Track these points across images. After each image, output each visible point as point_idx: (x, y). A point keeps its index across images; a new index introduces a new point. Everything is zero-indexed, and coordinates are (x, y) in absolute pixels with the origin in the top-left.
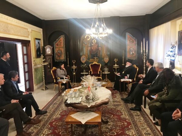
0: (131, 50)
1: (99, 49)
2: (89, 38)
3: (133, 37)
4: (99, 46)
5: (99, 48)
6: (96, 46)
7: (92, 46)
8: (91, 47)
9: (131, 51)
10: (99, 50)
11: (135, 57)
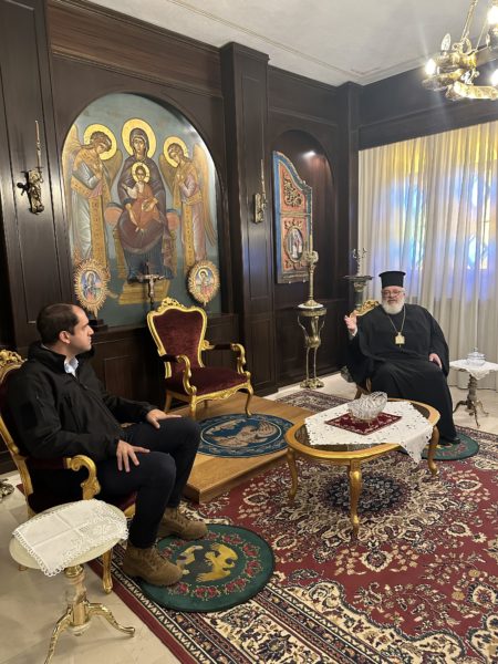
0: (292, 239)
1: (167, 222)
3: (298, 177)
4: (168, 206)
7: (132, 201)
8: (123, 207)
9: (292, 244)
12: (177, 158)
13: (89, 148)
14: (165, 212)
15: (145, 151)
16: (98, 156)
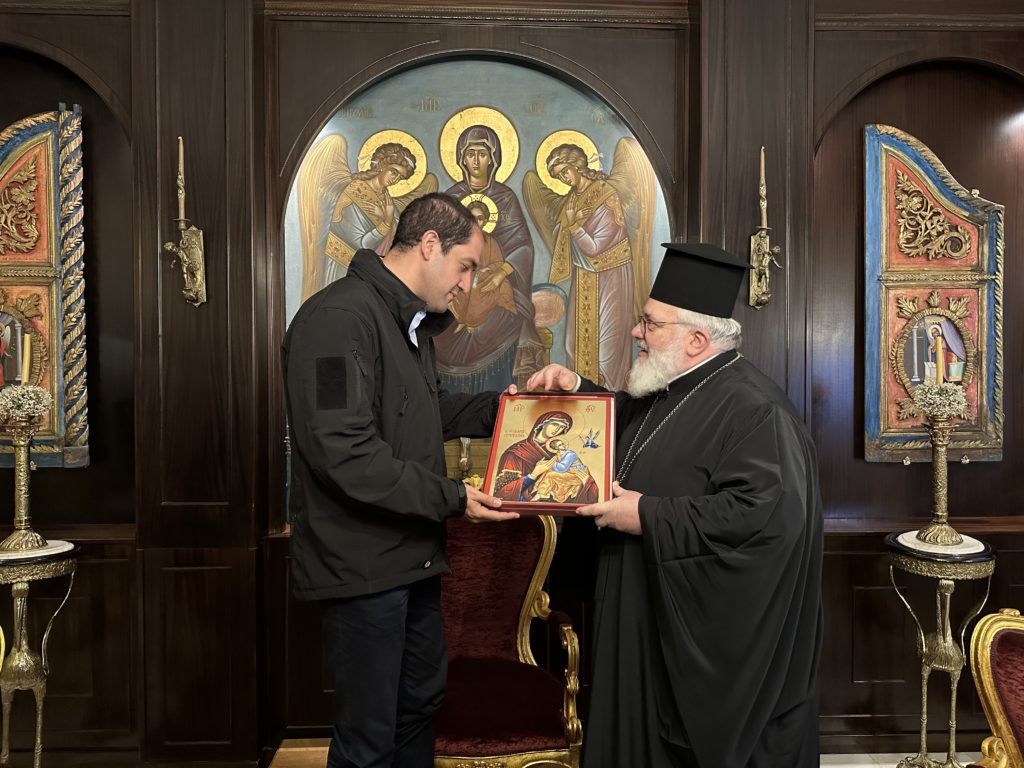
0: (924, 342)
1: (532, 310)
2: (410, 172)
3: (953, 182)
4: (539, 277)
5: (537, 297)
6: (497, 280)
9: (923, 359)
10: (533, 331)
11: (976, 428)
12: (570, 174)
13: (367, 176)
14: (529, 289)
15: (491, 170)
16: (385, 189)
